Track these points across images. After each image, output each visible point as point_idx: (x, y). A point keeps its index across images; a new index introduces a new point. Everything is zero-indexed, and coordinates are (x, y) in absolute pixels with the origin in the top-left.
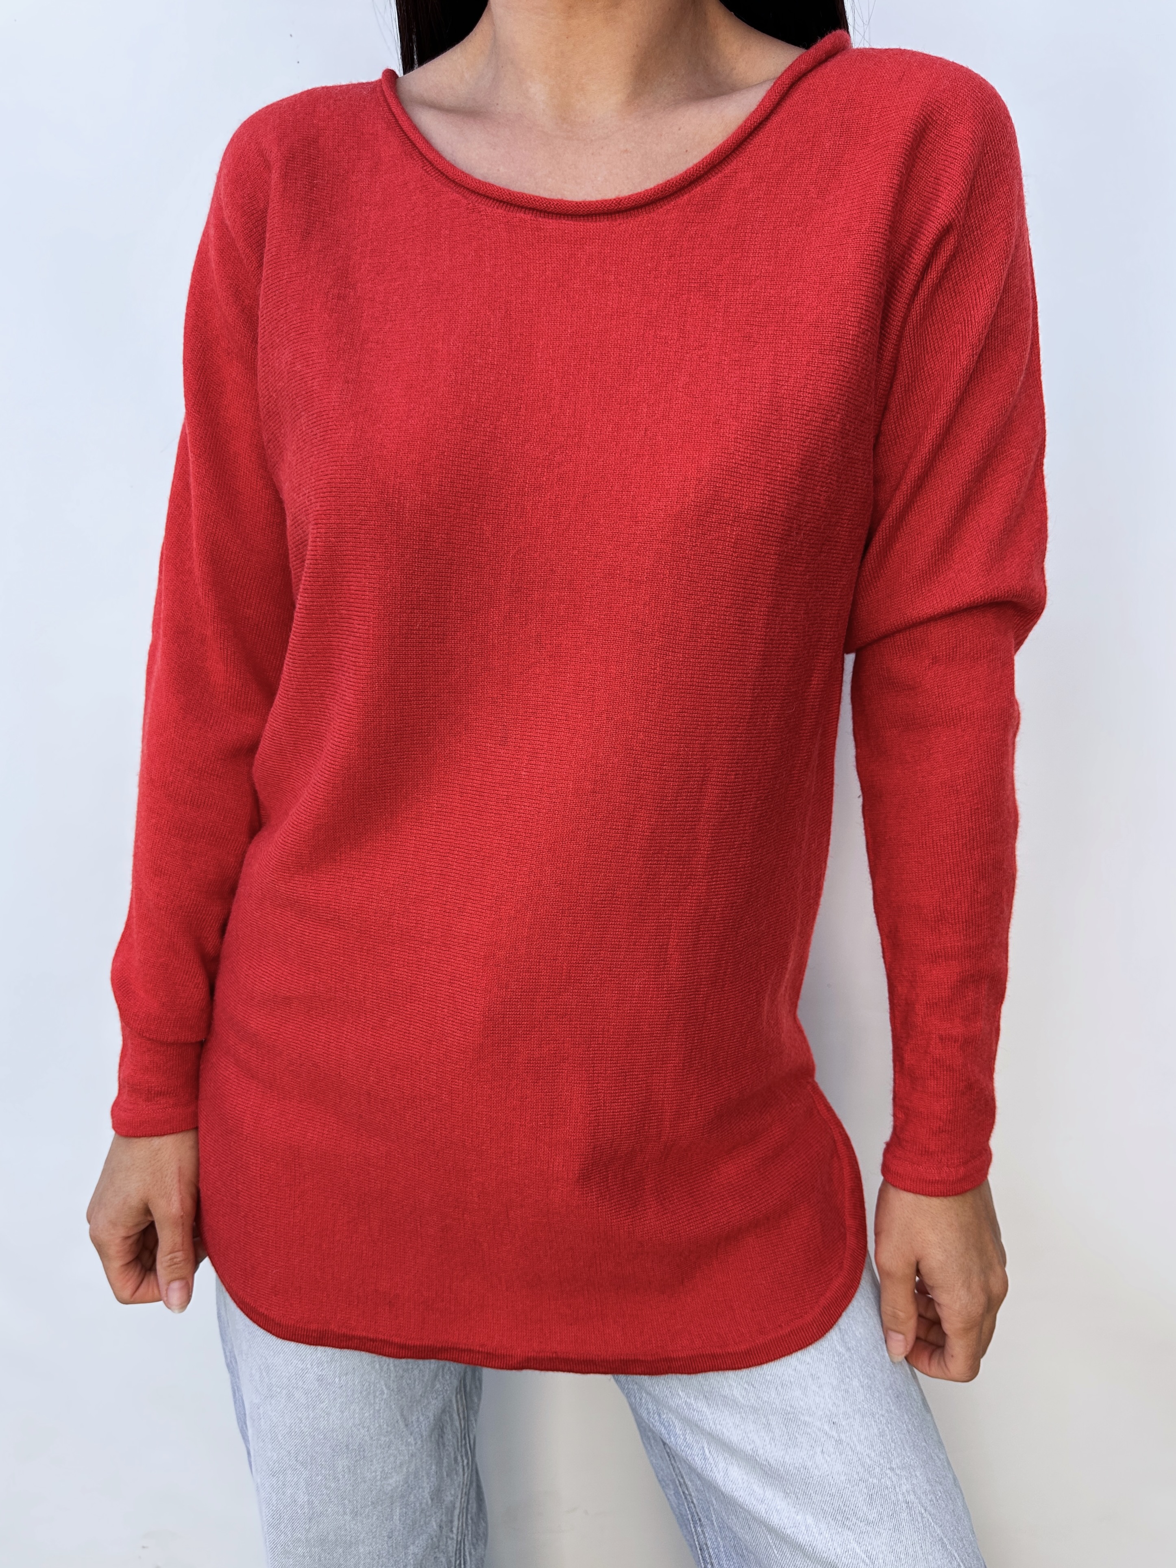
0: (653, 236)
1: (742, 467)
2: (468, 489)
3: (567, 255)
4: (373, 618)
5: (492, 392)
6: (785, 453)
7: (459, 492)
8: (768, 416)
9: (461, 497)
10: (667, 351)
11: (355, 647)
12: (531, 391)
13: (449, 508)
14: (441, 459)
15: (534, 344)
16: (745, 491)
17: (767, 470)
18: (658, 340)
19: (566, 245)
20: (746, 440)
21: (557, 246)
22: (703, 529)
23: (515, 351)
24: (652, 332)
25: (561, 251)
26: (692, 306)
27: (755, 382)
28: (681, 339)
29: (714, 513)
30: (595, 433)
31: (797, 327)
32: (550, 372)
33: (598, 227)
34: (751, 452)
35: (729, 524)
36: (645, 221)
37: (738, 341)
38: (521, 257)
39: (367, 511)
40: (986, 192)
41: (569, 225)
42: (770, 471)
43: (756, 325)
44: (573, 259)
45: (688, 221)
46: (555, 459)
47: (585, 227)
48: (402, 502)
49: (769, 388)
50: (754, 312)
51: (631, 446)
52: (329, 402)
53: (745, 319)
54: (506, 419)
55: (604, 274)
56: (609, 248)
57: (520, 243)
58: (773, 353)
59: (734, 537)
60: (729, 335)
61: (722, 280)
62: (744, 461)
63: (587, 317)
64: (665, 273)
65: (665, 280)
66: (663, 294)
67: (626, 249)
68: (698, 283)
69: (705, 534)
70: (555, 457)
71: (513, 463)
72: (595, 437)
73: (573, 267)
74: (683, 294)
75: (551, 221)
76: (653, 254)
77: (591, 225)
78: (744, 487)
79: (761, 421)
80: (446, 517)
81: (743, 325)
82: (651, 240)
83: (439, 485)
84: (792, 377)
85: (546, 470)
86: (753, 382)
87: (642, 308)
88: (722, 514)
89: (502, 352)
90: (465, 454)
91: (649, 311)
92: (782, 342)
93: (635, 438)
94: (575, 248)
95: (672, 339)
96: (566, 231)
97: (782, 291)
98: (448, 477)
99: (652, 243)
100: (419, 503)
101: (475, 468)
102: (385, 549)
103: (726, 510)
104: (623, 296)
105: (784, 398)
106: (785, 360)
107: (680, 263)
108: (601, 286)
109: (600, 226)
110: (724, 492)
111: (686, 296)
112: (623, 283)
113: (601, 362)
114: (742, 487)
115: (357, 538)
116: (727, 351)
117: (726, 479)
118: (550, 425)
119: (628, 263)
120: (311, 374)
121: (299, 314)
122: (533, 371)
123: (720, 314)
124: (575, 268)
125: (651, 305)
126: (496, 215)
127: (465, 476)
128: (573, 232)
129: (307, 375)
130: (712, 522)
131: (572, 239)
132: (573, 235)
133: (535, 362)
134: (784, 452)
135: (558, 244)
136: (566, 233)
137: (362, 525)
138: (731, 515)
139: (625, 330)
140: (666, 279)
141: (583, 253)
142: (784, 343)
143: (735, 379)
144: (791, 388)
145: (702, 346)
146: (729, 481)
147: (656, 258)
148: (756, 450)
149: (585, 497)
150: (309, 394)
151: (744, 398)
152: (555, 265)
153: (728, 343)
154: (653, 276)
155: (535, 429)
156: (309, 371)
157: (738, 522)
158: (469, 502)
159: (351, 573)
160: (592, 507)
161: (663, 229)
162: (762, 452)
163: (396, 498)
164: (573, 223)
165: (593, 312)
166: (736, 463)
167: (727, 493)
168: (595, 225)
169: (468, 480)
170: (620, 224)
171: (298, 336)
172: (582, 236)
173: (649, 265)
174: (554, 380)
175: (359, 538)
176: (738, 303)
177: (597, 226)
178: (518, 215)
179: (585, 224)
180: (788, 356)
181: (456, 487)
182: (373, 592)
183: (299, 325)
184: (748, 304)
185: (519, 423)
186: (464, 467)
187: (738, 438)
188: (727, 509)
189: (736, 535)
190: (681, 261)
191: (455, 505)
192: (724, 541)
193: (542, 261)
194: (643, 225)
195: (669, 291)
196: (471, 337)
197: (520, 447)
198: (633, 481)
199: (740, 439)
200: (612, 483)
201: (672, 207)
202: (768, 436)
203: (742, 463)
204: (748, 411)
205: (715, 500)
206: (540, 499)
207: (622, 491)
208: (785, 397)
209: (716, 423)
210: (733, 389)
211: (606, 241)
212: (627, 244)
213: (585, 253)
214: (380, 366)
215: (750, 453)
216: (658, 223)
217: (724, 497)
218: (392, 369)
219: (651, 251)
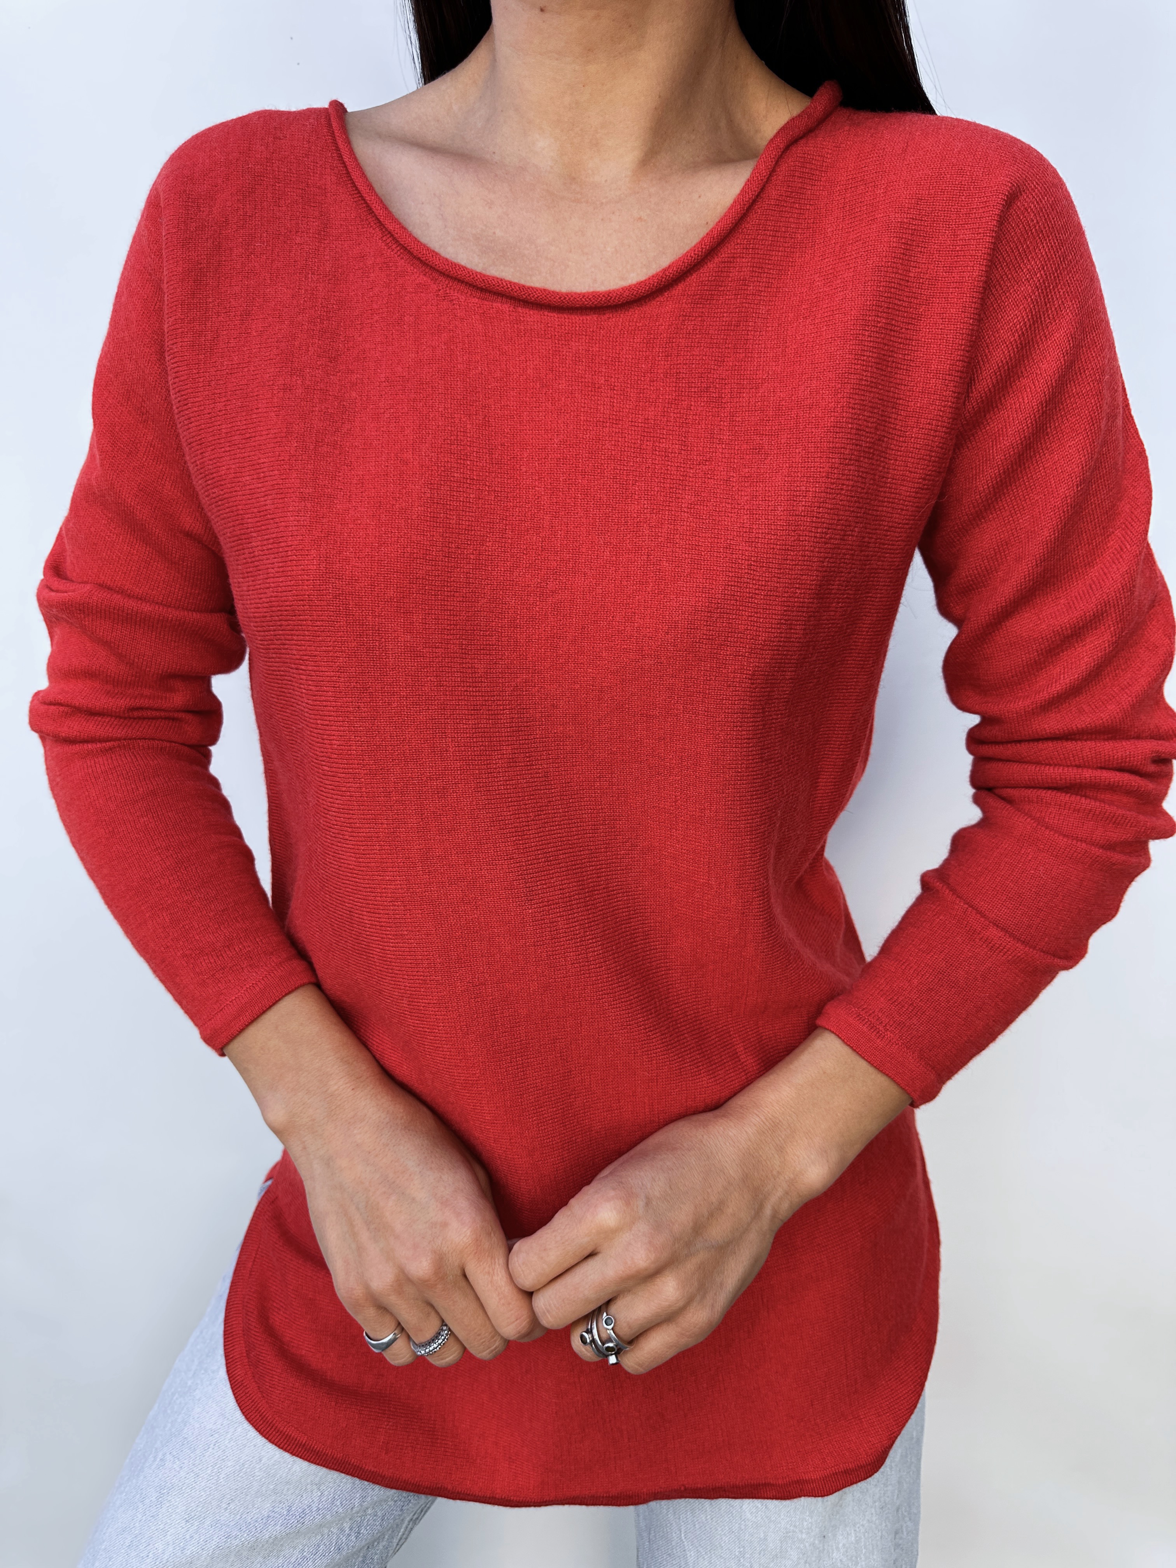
0: (646, 332)
1: (756, 597)
2: (454, 625)
3: (551, 352)
4: (364, 774)
5: (473, 512)
6: (804, 576)
7: (445, 629)
8: (784, 538)
9: (448, 635)
10: (668, 465)
11: (346, 807)
12: (517, 510)
13: (436, 648)
14: (422, 594)
15: (517, 455)
16: (761, 621)
17: (784, 597)
18: (657, 452)
19: (550, 340)
20: (761, 567)
21: (539, 341)
22: (717, 663)
23: (496, 464)
24: (650, 444)
25: (544, 348)
26: (694, 415)
27: (769, 500)
28: (683, 452)
29: (728, 646)
30: (592, 558)
31: (813, 432)
32: (537, 488)
33: (585, 321)
34: (767, 579)
35: (745, 656)
36: (636, 315)
37: (747, 454)
38: (498, 353)
39: (345, 657)
40: (1045, 228)
41: (554, 318)
42: (787, 597)
43: (766, 435)
44: (557, 357)
45: (684, 314)
46: (548, 586)
47: (570, 321)
48: (383, 644)
49: (785, 506)
50: (764, 420)
51: (632, 572)
52: (286, 527)
53: (753, 429)
54: (490, 543)
55: (593, 375)
56: (597, 345)
57: (497, 337)
58: (787, 465)
59: (751, 669)
60: (736, 448)
61: (726, 384)
62: (759, 590)
63: (575, 423)
64: (662, 375)
65: (662, 384)
66: (660, 401)
67: (617, 347)
68: (698, 387)
69: (720, 668)
70: (547, 584)
71: (501, 593)
72: (592, 562)
73: (557, 365)
74: (682, 400)
75: (531, 313)
76: (647, 353)
77: (576, 319)
78: (760, 618)
79: (777, 544)
80: (433, 657)
81: (751, 435)
82: (644, 338)
83: (423, 623)
84: (810, 491)
85: (538, 599)
86: (766, 500)
87: (637, 416)
88: (737, 647)
89: (481, 464)
90: (448, 586)
91: (645, 419)
92: (797, 451)
93: (636, 563)
94: (559, 344)
95: (672, 453)
96: (549, 325)
97: (793, 393)
98: (432, 614)
99: (645, 341)
100: (402, 645)
101: (460, 601)
102: (369, 698)
103: (741, 643)
104: (615, 401)
105: (802, 516)
106: (801, 472)
107: (678, 364)
108: (590, 389)
109: (587, 320)
110: (739, 624)
111: (686, 402)
112: (615, 386)
113: (594, 476)
114: (758, 617)
115: (336, 687)
116: (735, 466)
117: (740, 610)
118: (540, 548)
119: (620, 364)
120: (263, 489)
121: (244, 414)
122: (518, 487)
123: (725, 424)
124: (560, 367)
125: (647, 412)
126: (470, 305)
127: (450, 610)
128: (556, 326)
129: (259, 490)
130: (727, 655)
131: (556, 333)
132: (556, 330)
133: (520, 477)
134: (802, 575)
135: (540, 339)
136: (549, 327)
137: (341, 672)
138: (747, 646)
139: (620, 439)
140: (663, 382)
141: (568, 350)
142: (800, 453)
143: (745, 498)
144: (810, 503)
145: (706, 460)
146: (744, 613)
147: (650, 358)
148: (772, 577)
149: (583, 628)
150: (262, 513)
151: (757, 519)
152: (537, 362)
153: (736, 457)
154: (648, 379)
155: (524, 553)
156: (260, 485)
157: (755, 653)
158: (457, 639)
159: (332, 726)
160: (592, 639)
161: (657, 324)
162: (779, 578)
163: (377, 640)
164: (556, 316)
165: (582, 418)
166: (750, 593)
167: (742, 624)
168: (581, 319)
169: (454, 615)
170: (609, 318)
171: (244, 441)
172: (567, 331)
173: (643, 366)
174: (542, 497)
175: (339, 687)
176: (744, 410)
177: (583, 320)
178: (495, 304)
179: (570, 317)
180: (805, 467)
181: (442, 624)
182: (361, 746)
183: (245, 427)
184: (756, 411)
185: (505, 547)
186: (448, 601)
187: (751, 565)
188: (742, 640)
189: (753, 667)
190: (678, 362)
191: (442, 643)
192: (741, 674)
193: (522, 358)
194: (635, 320)
195: (667, 397)
196: (446, 446)
197: (508, 575)
198: (636, 611)
199: (754, 565)
200: (613, 612)
201: (665, 299)
202: (784, 560)
203: (757, 592)
204: (762, 533)
205: (729, 632)
206: (533, 631)
207: (625, 622)
208: (803, 514)
209: (727, 548)
210: (744, 509)
211: (594, 338)
212: (617, 341)
213: (570, 350)
214: (339, 476)
215: (766, 581)
216: (651, 317)
217: (738, 628)
218: (355, 481)
219: (644, 350)
